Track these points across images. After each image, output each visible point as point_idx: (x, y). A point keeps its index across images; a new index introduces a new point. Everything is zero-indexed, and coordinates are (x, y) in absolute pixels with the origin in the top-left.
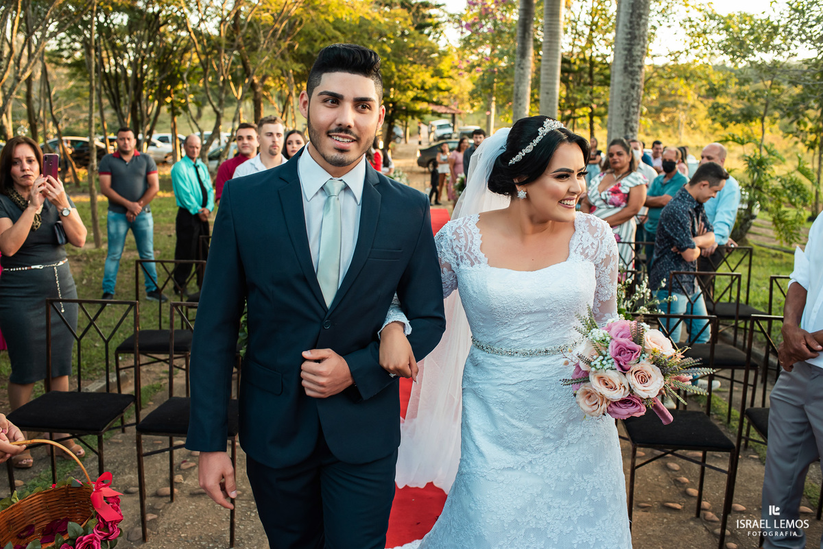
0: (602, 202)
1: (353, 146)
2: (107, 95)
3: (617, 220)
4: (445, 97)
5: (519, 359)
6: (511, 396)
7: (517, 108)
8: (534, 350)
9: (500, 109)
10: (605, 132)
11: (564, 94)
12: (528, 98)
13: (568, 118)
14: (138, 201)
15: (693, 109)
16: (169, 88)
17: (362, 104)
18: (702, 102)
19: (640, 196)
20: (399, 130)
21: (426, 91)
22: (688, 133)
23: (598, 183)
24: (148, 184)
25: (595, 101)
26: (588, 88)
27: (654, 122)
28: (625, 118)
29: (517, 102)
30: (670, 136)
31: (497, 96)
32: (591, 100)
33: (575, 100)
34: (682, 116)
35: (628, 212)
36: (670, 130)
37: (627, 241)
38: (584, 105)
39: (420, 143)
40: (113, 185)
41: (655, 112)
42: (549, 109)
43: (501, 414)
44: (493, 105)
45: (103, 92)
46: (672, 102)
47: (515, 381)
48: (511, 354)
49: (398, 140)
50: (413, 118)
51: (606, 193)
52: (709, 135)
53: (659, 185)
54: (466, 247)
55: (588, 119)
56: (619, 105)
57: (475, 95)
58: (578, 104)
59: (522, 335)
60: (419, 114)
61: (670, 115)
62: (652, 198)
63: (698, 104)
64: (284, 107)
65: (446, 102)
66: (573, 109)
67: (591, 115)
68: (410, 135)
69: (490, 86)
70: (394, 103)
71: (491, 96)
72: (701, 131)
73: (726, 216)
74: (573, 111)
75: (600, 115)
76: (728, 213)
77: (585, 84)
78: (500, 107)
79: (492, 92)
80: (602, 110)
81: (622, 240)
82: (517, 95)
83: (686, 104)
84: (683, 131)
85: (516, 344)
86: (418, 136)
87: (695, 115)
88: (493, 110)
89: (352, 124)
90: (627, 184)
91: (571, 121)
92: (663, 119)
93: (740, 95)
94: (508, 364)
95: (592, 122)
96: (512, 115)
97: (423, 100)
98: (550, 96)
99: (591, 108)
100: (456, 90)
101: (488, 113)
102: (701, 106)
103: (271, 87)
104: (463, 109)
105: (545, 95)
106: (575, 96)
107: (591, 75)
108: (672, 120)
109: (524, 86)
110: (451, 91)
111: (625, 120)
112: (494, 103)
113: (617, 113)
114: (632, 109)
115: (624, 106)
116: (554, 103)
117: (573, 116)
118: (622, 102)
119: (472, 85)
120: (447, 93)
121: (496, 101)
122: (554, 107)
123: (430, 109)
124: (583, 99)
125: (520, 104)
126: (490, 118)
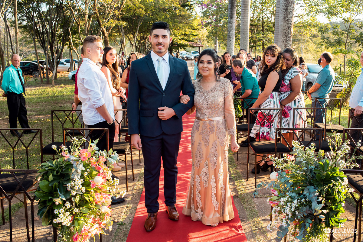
1: (163, 48)
2: (39, 41)
4: (196, 39)
12: (234, 37)
13: (253, 46)
15: (307, 42)
17: (164, 36)
21: (187, 35)
22: (305, 53)
29: (229, 39)
32: (263, 38)
33: (256, 38)
34: (302, 46)
38: (260, 40)
42: (245, 41)
45: (37, 40)
46: (298, 39)
50: (181, 49)
55: (261, 47)
57: (209, 37)
58: (257, 40)
60: (183, 46)
65: (196, 41)
67: (263, 45)
69: (216, 33)
71: (216, 37)
72: (311, 52)
74: (255, 43)
77: (261, 31)
78: (221, 43)
82: (229, 36)
84: (303, 52)
87: (308, 45)
88: (218, 44)
89: (162, 42)
91: (254, 48)
93: (334, 34)
95: (263, 48)
97: (186, 40)
98: (245, 35)
99: (263, 41)
100: (200, 36)
101: (215, 46)
102: (311, 41)
104: (204, 44)
105: (243, 35)
106: (255, 36)
107: (263, 27)
108: (298, 47)
109: (232, 31)
110: (198, 36)
111: (285, 44)
112: (218, 41)
113: (280, 41)
114: (288, 38)
115: (284, 37)
116: (247, 38)
117: (255, 45)
118: (283, 35)
119: (207, 33)
120: (196, 37)
121: (219, 40)
122: (247, 40)
123: (189, 44)
124: (259, 37)
125: (231, 40)
126: (216, 48)
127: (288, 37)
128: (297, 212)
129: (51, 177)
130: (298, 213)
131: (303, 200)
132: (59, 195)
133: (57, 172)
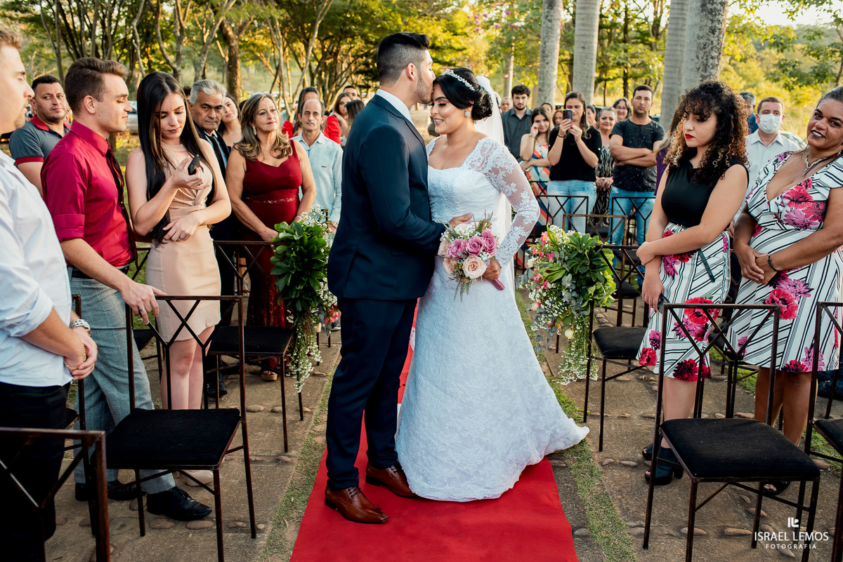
4: (459, 59)
7: (545, 67)
9: (521, 70)
12: (557, 56)
13: (599, 80)
26: (622, 45)
29: (544, 60)
31: (517, 56)
33: (609, 59)
38: (619, 65)
42: (586, 66)
44: (512, 67)
51: (780, 201)
55: (620, 81)
56: (693, 56)
57: (493, 55)
58: (611, 64)
66: (605, 69)
67: (626, 77)
71: (509, 56)
74: (605, 72)
75: (635, 77)
77: (620, 41)
79: (511, 51)
80: (639, 71)
82: (543, 52)
88: (511, 73)
91: (602, 84)
95: (625, 84)
98: (586, 51)
99: (627, 68)
100: (470, 51)
101: (505, 76)
105: (581, 50)
106: (608, 54)
107: (626, 32)
109: (552, 42)
110: (465, 52)
111: (702, 76)
112: (512, 64)
113: (691, 67)
114: (711, 61)
115: (700, 56)
116: (592, 59)
117: (605, 77)
118: (697, 52)
119: (489, 44)
120: (460, 53)
121: (515, 62)
122: (592, 64)
124: (617, 58)
125: (547, 63)
126: (509, 82)
127: (712, 58)
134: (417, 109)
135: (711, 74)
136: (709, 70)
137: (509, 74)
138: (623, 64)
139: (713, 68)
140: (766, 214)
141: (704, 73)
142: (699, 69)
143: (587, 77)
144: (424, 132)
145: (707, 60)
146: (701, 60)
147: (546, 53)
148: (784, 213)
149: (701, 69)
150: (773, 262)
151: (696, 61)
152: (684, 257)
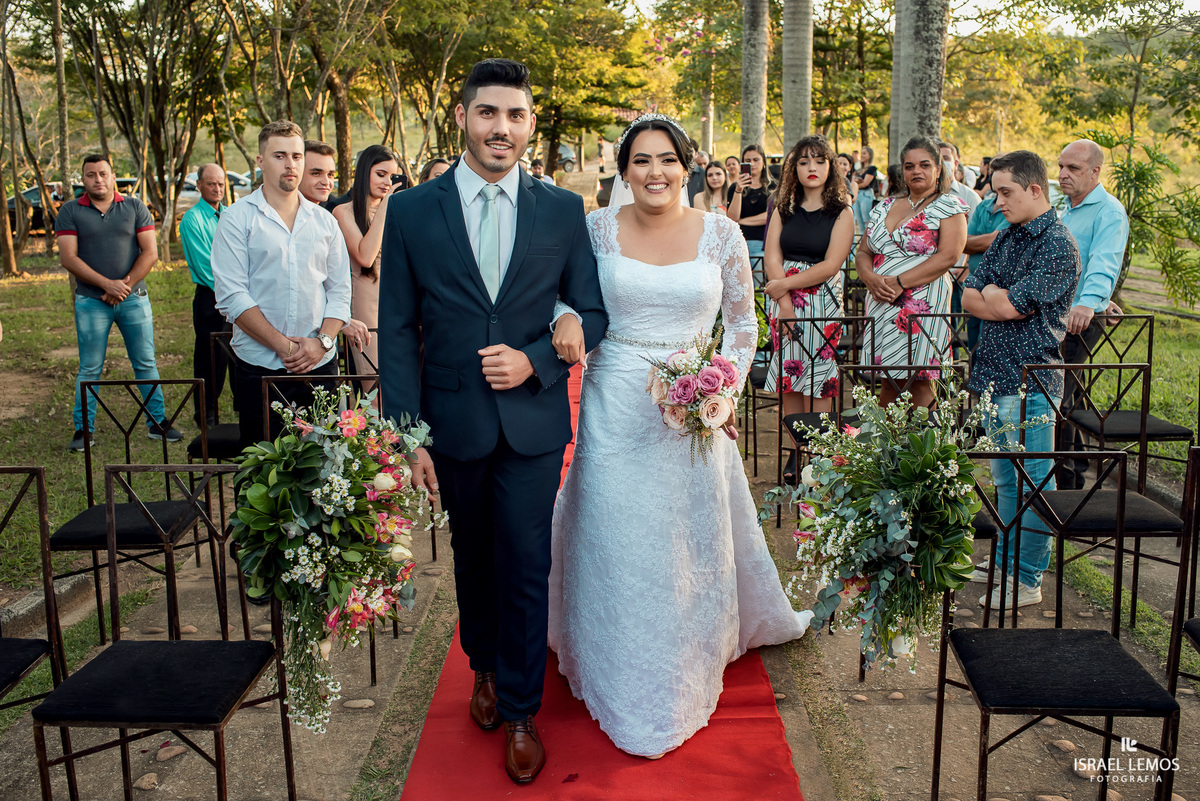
0: (894, 247)
2: (112, 113)
3: (922, 277)
4: (638, 98)
5: (637, 349)
6: (623, 383)
7: (748, 108)
8: (652, 341)
9: (722, 114)
10: (885, 142)
11: (819, 85)
12: (765, 91)
13: (828, 121)
14: (123, 277)
15: (1018, 102)
16: (208, 99)
17: (515, 114)
18: (1029, 90)
19: (958, 234)
20: (568, 151)
21: (606, 86)
22: (1010, 138)
23: (884, 215)
24: (138, 248)
25: (869, 93)
26: (857, 73)
27: (958, 122)
28: (918, 112)
29: (747, 99)
30: (983, 145)
31: (717, 92)
32: (862, 92)
33: (838, 92)
34: (1000, 114)
35: (940, 261)
36: (983, 136)
37: (939, 312)
38: (851, 100)
39: (602, 170)
40: (81, 253)
41: (960, 109)
42: (798, 106)
43: (613, 399)
44: (712, 106)
45: (105, 109)
46: (984, 93)
47: (629, 369)
48: (630, 344)
49: (568, 166)
50: (588, 131)
51: (902, 231)
52: (1042, 141)
53: (987, 216)
54: (604, 236)
55: (858, 121)
56: (909, 94)
57: (684, 92)
58: (841, 99)
59: (643, 326)
60: (596, 124)
61: (981, 113)
62: (974, 238)
63: (1023, 93)
64: (388, 122)
65: (638, 104)
66: (834, 106)
67: (863, 116)
68: (586, 158)
69: (706, 76)
70: (558, 108)
71: (707, 92)
72: (1031, 136)
73: (1107, 263)
74: (835, 110)
75: (876, 115)
76: (1109, 257)
77: (852, 67)
78: (721, 111)
79: (709, 86)
80: (880, 106)
81: (932, 311)
82: (746, 87)
83: (1007, 94)
84: (1003, 136)
85: (635, 333)
86: (599, 159)
87: (1021, 110)
88: (712, 114)
89: (507, 132)
90: (934, 214)
91: (832, 126)
92: (972, 119)
93: (1093, 75)
94: (626, 352)
95: (864, 126)
96: (740, 120)
97: (603, 102)
98: (798, 86)
99: (863, 104)
100: (653, 86)
101: (704, 119)
102: (1029, 97)
103: (368, 93)
105: (791, 85)
106: (836, 85)
107: (860, 53)
108: (986, 119)
109: (758, 73)
110: (645, 87)
111: (920, 117)
112: (712, 103)
113: (906, 107)
114: (930, 99)
115: (917, 93)
116: (806, 96)
117: (834, 117)
118: (913, 88)
119: (677, 76)
120: (639, 90)
121: (715, 100)
122: (806, 102)
123: (615, 115)
124: (849, 90)
125: (752, 102)
126: (708, 126)
127: (931, 95)
128: (853, 548)
129: (273, 478)
130: (856, 551)
131: (870, 523)
132: (295, 517)
133: (287, 465)
134: (581, 169)
135: (930, 114)
136: (928, 109)
137: (708, 117)
138: (856, 98)
139: (932, 107)
140: (889, 245)
141: (922, 114)
142: (915, 109)
143: (800, 119)
144: (592, 202)
145: (925, 97)
146: (918, 98)
147: (750, 88)
148: (906, 241)
149: (919, 109)
150: (901, 281)
151: (913, 99)
152: (811, 290)
